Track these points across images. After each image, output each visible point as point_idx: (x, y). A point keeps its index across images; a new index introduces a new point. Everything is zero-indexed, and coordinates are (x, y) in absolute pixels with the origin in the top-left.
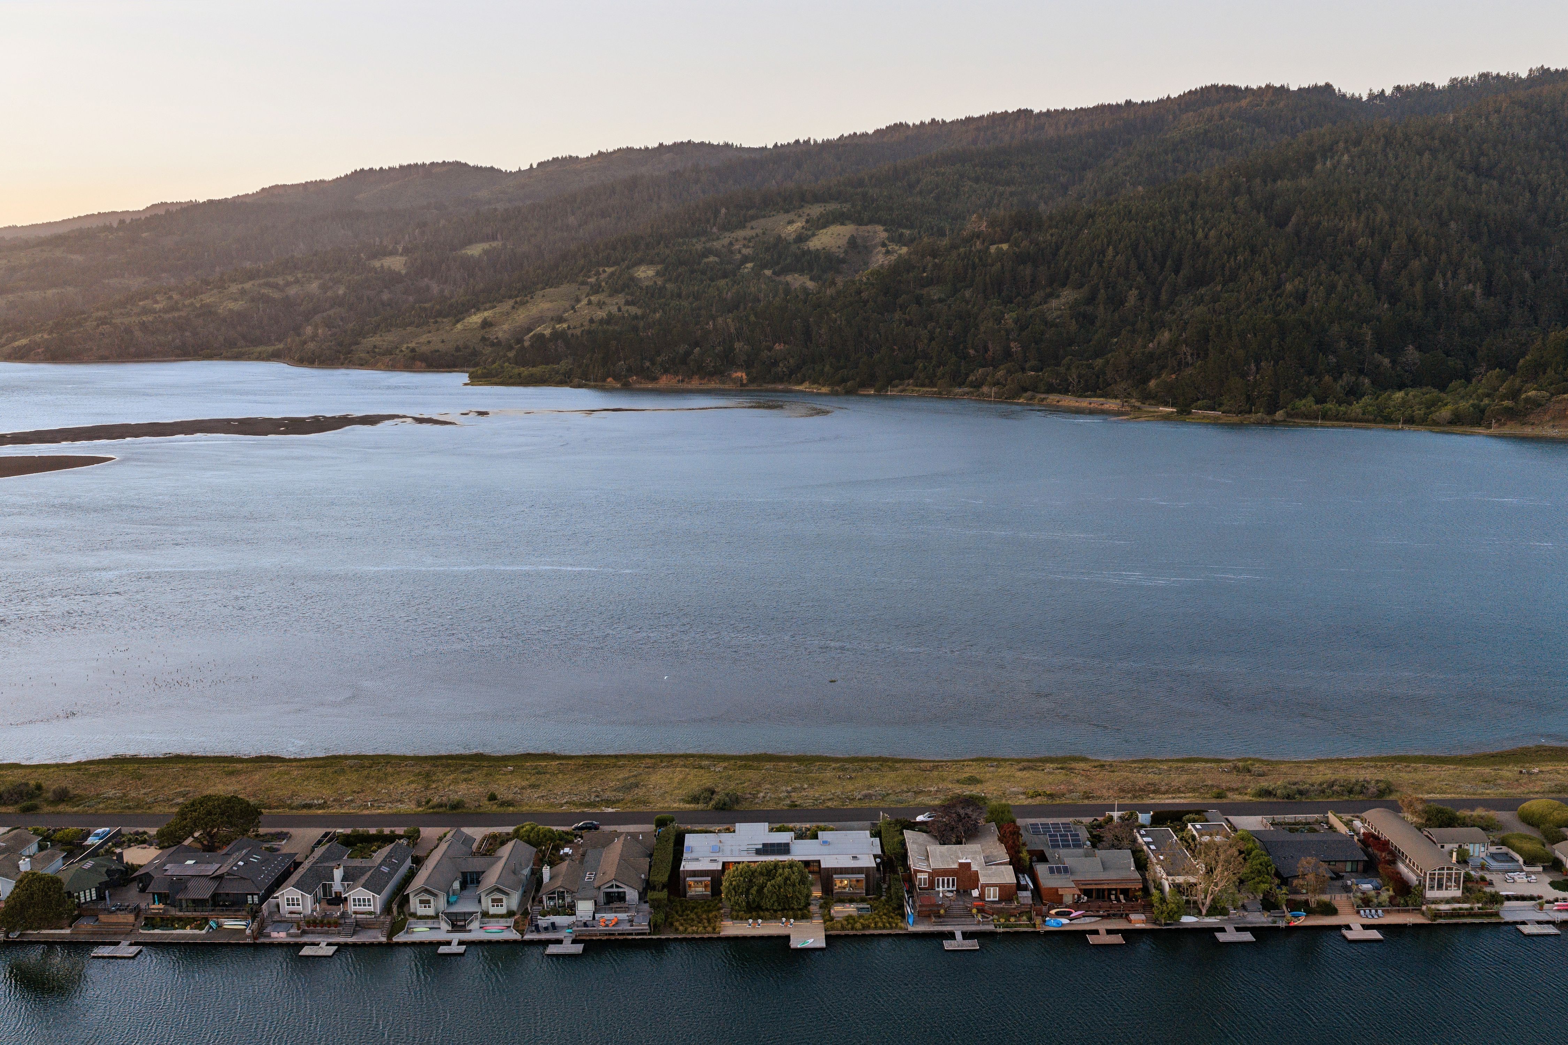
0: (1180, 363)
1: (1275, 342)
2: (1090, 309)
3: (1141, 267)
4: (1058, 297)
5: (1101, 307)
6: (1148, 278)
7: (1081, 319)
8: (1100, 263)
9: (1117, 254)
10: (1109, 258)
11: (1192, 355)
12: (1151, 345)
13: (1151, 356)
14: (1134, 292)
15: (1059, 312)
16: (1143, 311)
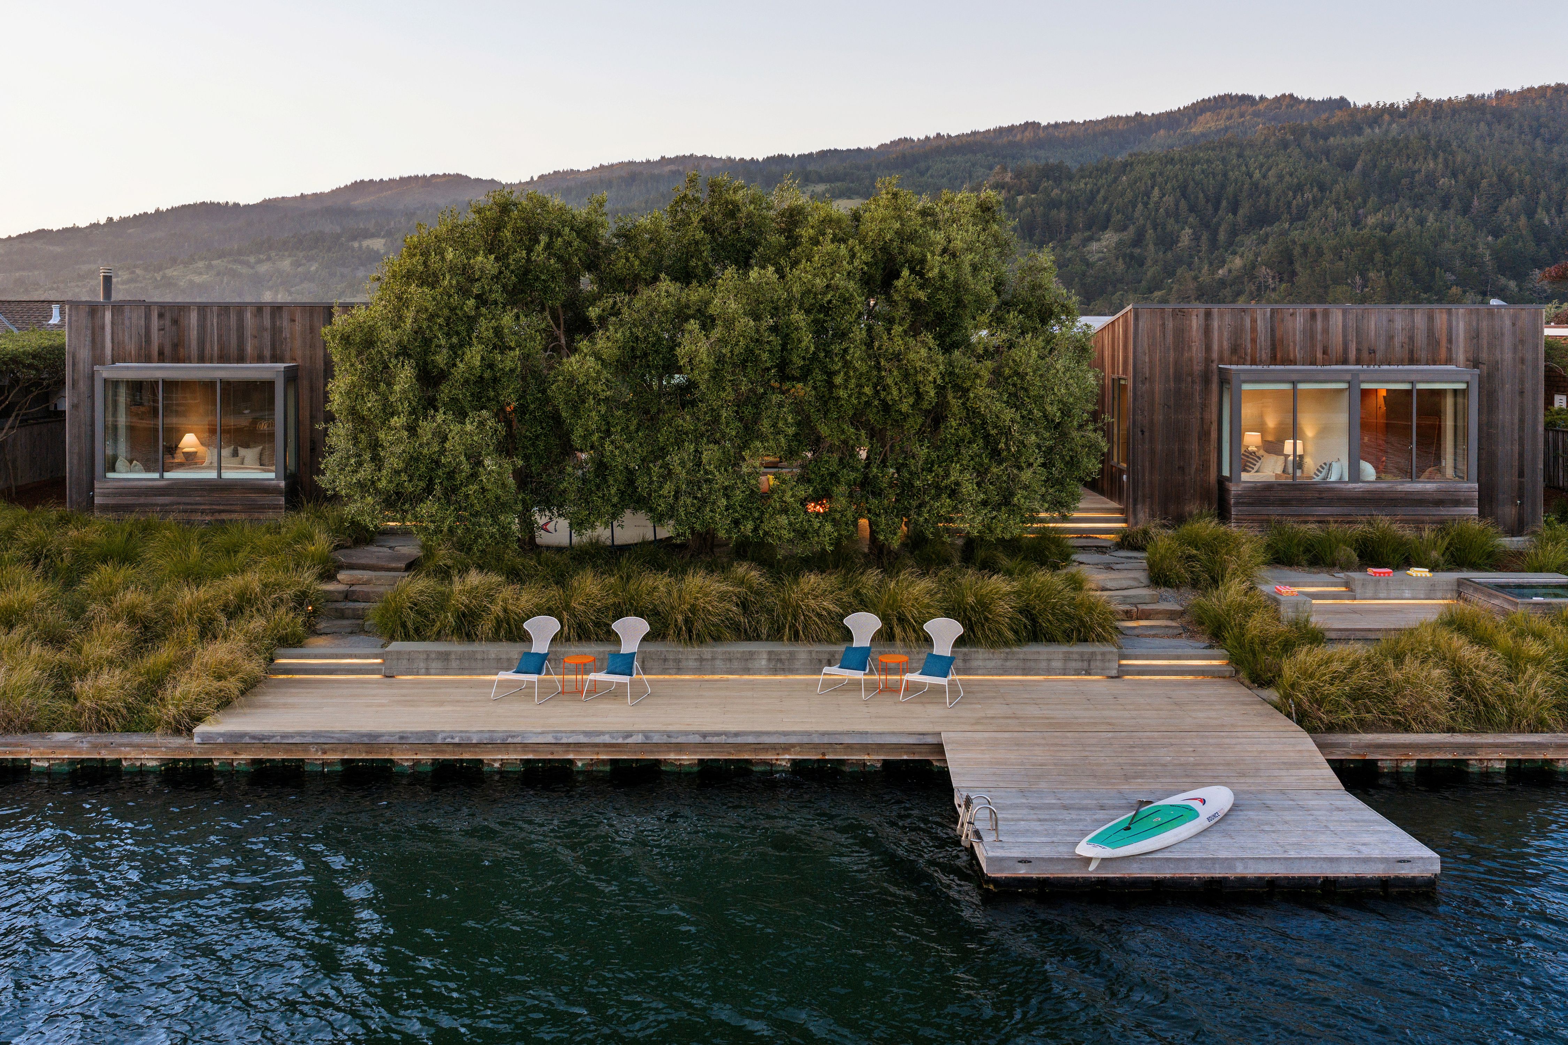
0: (1259, 289)
1: (1378, 256)
2: (1137, 251)
3: (1192, 209)
4: (1099, 240)
5: (1151, 247)
6: (1201, 219)
7: (1127, 259)
8: (1146, 204)
9: (1164, 195)
10: (1156, 199)
11: (1273, 278)
12: (1220, 272)
13: (1222, 283)
14: (1188, 231)
15: (1101, 255)
16: (1199, 251)
